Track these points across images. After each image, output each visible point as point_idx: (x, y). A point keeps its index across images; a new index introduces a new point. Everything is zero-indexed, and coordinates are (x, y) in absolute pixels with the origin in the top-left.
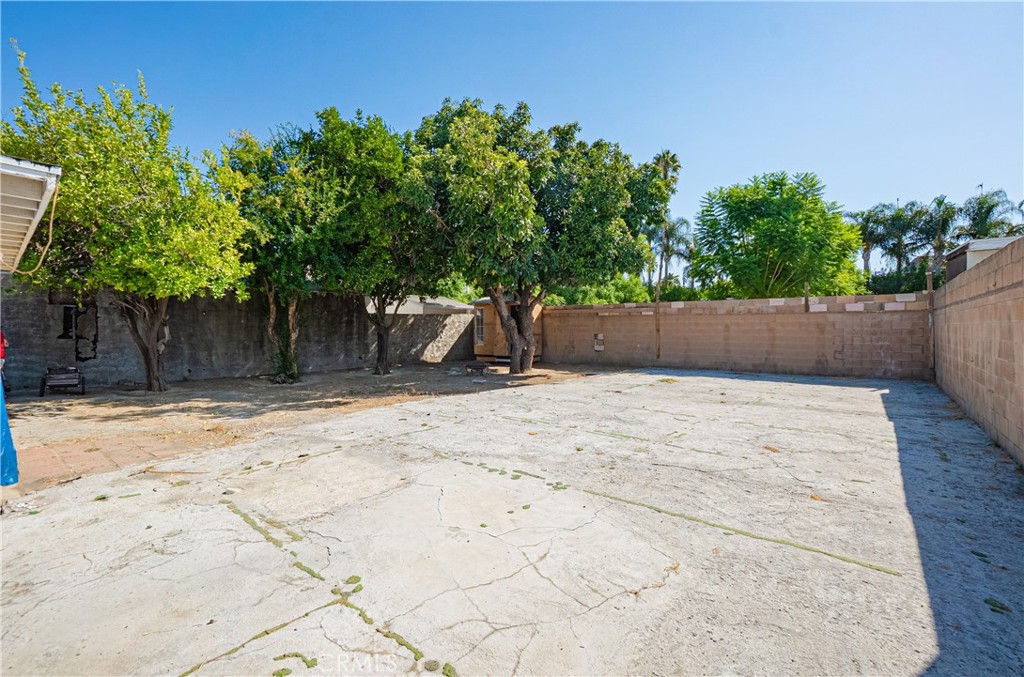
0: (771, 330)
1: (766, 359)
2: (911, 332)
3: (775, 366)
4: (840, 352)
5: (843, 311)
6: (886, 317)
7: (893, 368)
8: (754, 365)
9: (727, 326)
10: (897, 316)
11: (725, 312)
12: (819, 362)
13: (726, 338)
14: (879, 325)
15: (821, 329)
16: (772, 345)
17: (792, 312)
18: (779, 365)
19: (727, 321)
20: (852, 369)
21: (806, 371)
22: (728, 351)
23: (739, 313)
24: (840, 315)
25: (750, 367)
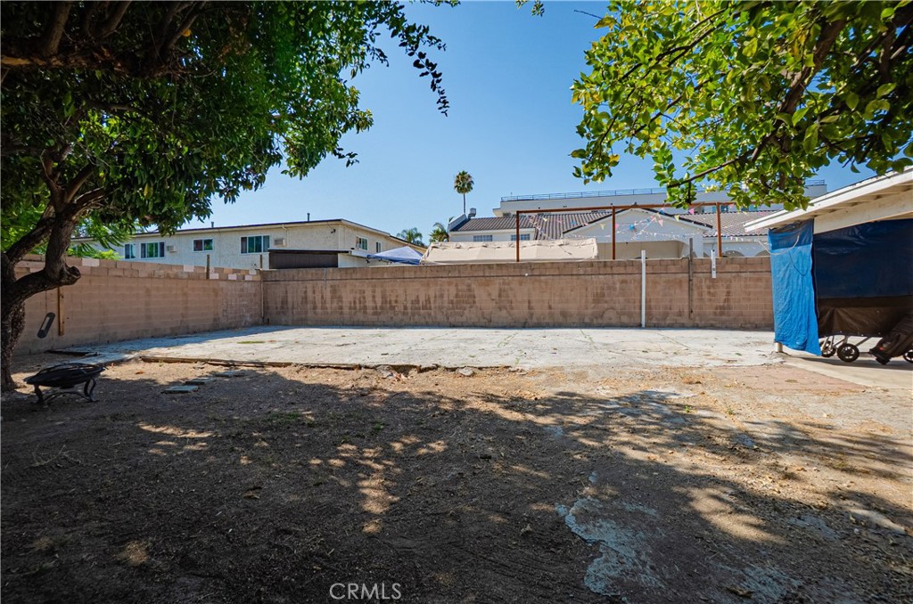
0: (185, 294)
1: (181, 321)
2: (255, 295)
3: (187, 327)
4: (225, 311)
5: (227, 280)
6: (246, 285)
7: (248, 319)
8: (172, 329)
9: (148, 290)
10: (250, 285)
11: (146, 275)
12: (215, 320)
13: (147, 304)
14: (242, 290)
15: (216, 292)
16: (186, 308)
17: (199, 279)
18: (191, 325)
19: (148, 285)
20: (231, 324)
21: (207, 328)
22: (149, 317)
23: (159, 278)
24: (225, 282)
25: (168, 331)
